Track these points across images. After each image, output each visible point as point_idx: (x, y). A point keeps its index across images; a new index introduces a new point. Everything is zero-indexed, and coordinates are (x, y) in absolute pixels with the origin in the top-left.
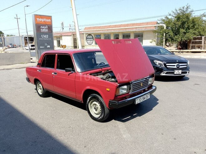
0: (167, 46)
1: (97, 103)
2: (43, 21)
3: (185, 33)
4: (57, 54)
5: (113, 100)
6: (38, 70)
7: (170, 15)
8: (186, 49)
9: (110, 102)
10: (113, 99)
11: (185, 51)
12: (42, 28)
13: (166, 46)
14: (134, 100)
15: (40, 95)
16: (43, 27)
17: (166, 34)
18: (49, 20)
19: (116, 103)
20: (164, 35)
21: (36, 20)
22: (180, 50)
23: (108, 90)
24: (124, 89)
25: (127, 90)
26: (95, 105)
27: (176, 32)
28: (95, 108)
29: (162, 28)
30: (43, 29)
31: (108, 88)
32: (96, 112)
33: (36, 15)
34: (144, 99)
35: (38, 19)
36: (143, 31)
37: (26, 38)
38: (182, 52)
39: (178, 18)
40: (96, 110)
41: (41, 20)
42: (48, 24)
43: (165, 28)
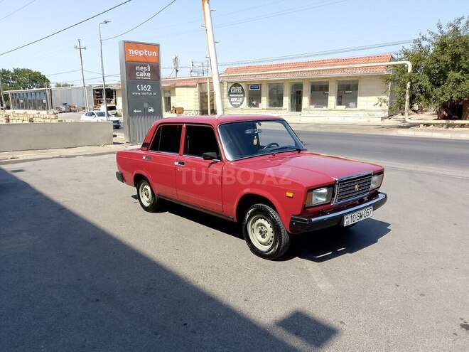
0: (415, 111)
1: (265, 223)
2: (141, 54)
3: (458, 82)
4: (184, 125)
5: (298, 216)
6: (144, 158)
7: (424, 38)
8: (460, 118)
9: (292, 218)
10: (299, 213)
11: (458, 124)
12: (138, 71)
13: (411, 112)
14: (341, 218)
15: (146, 209)
16: (142, 68)
17: (412, 84)
18: (154, 54)
19: (305, 221)
20: (408, 85)
21: (126, 53)
22: (444, 121)
23: (291, 195)
24: (320, 195)
25: (327, 197)
26: (262, 225)
27: (438, 79)
28: (261, 232)
29: (403, 69)
30: (140, 71)
31: (290, 191)
32: (263, 240)
33: (128, 42)
34: (361, 216)
35: (130, 51)
36: (360, 77)
38: (449, 126)
39: (443, 46)
40: (263, 236)
41: (136, 52)
42: (151, 60)
43: (410, 70)
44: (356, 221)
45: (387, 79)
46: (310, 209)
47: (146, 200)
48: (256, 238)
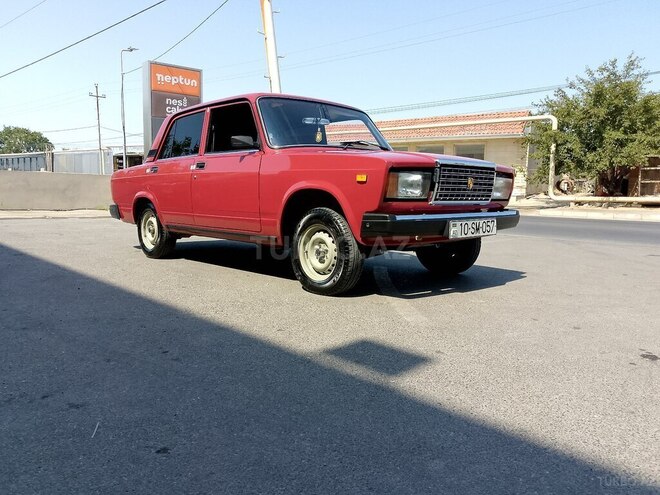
0: (563, 191)
2: (174, 82)
3: (621, 144)
4: (208, 110)
5: (375, 212)
6: (148, 171)
7: (572, 86)
8: (625, 194)
9: (365, 218)
10: (375, 207)
11: (623, 203)
12: (168, 105)
13: (557, 191)
14: (444, 224)
15: (151, 254)
16: (174, 102)
17: (557, 146)
18: (194, 82)
19: (386, 218)
20: (553, 148)
21: (152, 78)
22: (605, 199)
23: (361, 178)
24: (411, 185)
27: (592, 142)
28: (318, 252)
29: (544, 127)
30: (172, 106)
31: (361, 173)
32: (320, 266)
33: (156, 63)
34: (478, 229)
35: (159, 76)
36: (486, 141)
37: (121, 158)
38: (610, 204)
39: (598, 97)
40: (321, 261)
41: (167, 78)
42: (189, 92)
43: (555, 127)
44: (470, 235)
45: (523, 141)
46: (394, 203)
47: (149, 241)
48: (310, 265)
